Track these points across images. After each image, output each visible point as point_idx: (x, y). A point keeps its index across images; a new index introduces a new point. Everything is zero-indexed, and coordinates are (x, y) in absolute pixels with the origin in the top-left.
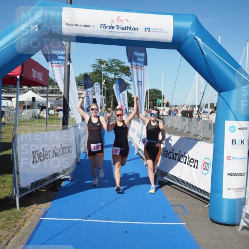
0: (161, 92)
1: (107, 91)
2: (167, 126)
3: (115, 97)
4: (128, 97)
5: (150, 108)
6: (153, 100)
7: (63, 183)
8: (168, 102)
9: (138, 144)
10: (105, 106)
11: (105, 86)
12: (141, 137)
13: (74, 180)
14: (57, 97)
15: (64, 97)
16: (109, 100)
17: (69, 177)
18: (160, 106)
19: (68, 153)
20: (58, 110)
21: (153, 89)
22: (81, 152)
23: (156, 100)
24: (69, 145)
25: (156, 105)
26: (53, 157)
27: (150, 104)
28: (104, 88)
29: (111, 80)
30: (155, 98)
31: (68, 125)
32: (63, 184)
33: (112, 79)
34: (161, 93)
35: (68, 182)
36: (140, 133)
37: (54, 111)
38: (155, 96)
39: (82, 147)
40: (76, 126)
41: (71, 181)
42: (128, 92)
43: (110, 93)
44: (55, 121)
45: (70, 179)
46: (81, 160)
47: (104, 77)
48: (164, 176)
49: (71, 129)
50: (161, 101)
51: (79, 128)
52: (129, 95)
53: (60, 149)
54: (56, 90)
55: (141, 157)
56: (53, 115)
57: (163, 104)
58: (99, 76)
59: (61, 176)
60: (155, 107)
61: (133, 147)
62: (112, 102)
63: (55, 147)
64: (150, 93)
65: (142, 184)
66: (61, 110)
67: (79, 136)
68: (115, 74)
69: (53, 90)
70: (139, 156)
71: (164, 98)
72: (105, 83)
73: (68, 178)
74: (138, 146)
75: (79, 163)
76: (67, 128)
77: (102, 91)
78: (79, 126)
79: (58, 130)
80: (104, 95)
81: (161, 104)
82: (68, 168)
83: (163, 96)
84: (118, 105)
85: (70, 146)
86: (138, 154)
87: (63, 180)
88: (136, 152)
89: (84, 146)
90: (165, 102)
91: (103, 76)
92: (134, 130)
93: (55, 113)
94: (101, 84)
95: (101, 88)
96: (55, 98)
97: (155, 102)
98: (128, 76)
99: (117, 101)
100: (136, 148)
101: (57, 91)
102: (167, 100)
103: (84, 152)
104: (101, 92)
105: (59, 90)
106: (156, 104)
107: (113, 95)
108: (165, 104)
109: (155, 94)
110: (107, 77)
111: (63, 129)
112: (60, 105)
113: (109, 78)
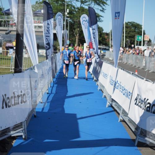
0: (141, 26)
1: (71, 24)
2: (149, 71)
3: (82, 31)
4: (98, 32)
5: (126, 47)
6: (130, 37)
7: (14, 141)
8: (150, 40)
9: (111, 94)
10: (68, 43)
11: (68, 17)
12: (115, 84)
13: (28, 138)
14: (6, 30)
15: (17, 31)
16: (74, 36)
17: (22, 134)
18: (140, 45)
19: (21, 103)
20: (8, 48)
21: (131, 23)
22: (38, 102)
23: (133, 37)
24: (22, 94)
25: (133, 43)
26: (3, 108)
27: (126, 42)
28: (67, 20)
29: (77, 10)
30: (133, 34)
31: (21, 67)
32: (15, 143)
33: (78, 8)
34: (141, 28)
35: (22, 141)
36: (114, 79)
37: (3, 49)
38: (133, 32)
39: (38, 95)
40: (31, 69)
41: (25, 139)
42: (98, 26)
43: (75, 27)
44: (3, 61)
45: (23, 137)
46: (37, 112)
47: (68, 6)
48: (145, 136)
49: (25, 72)
50: (140, 38)
51: (36, 71)
52: (100, 30)
53: (12, 97)
54: (5, 22)
55: (115, 110)
56: (1, 54)
57: (144, 41)
58: (61, 5)
59: (12, 132)
60: (133, 46)
61: (105, 97)
62: (77, 38)
63: (5, 95)
64: (126, 27)
65: (116, 145)
66: (12, 48)
67: (36, 81)
68: (82, 2)
69: (2, 21)
70: (113, 109)
71: (144, 34)
72: (68, 14)
73: (21, 136)
74: (111, 96)
75: (35, 116)
76: (20, 71)
77: (65, 23)
78: (36, 68)
79: (9, 73)
80: (67, 29)
81: (140, 42)
82: (21, 123)
83: (144, 31)
84: (85, 42)
85: (24, 95)
86: (111, 106)
87: (15, 138)
88: (108, 104)
89: (41, 95)
90: (146, 39)
91: (66, 4)
92: (105, 76)
93: (3, 52)
94: (64, 15)
95: (64, 20)
96: (4, 33)
97: (133, 39)
98: (99, 5)
99: (84, 37)
100: (108, 98)
101: (7, 23)
102: (149, 38)
103: (41, 103)
104: (64, 25)
105: (8, 21)
106: (134, 41)
107: (79, 29)
108: (146, 42)
109: (133, 28)
110: (72, 6)
111: (16, 72)
112: (11, 41)
113: (74, 8)
